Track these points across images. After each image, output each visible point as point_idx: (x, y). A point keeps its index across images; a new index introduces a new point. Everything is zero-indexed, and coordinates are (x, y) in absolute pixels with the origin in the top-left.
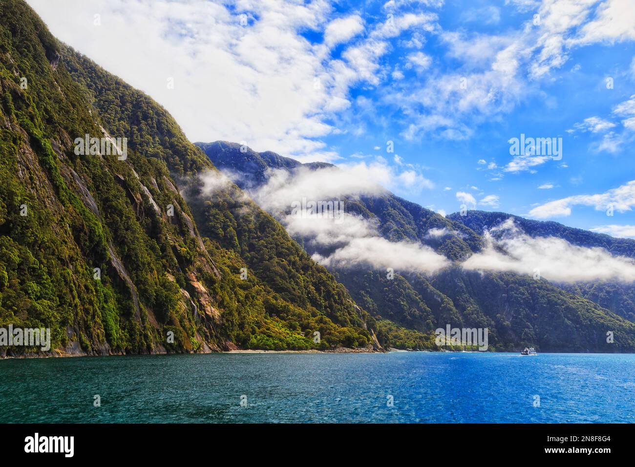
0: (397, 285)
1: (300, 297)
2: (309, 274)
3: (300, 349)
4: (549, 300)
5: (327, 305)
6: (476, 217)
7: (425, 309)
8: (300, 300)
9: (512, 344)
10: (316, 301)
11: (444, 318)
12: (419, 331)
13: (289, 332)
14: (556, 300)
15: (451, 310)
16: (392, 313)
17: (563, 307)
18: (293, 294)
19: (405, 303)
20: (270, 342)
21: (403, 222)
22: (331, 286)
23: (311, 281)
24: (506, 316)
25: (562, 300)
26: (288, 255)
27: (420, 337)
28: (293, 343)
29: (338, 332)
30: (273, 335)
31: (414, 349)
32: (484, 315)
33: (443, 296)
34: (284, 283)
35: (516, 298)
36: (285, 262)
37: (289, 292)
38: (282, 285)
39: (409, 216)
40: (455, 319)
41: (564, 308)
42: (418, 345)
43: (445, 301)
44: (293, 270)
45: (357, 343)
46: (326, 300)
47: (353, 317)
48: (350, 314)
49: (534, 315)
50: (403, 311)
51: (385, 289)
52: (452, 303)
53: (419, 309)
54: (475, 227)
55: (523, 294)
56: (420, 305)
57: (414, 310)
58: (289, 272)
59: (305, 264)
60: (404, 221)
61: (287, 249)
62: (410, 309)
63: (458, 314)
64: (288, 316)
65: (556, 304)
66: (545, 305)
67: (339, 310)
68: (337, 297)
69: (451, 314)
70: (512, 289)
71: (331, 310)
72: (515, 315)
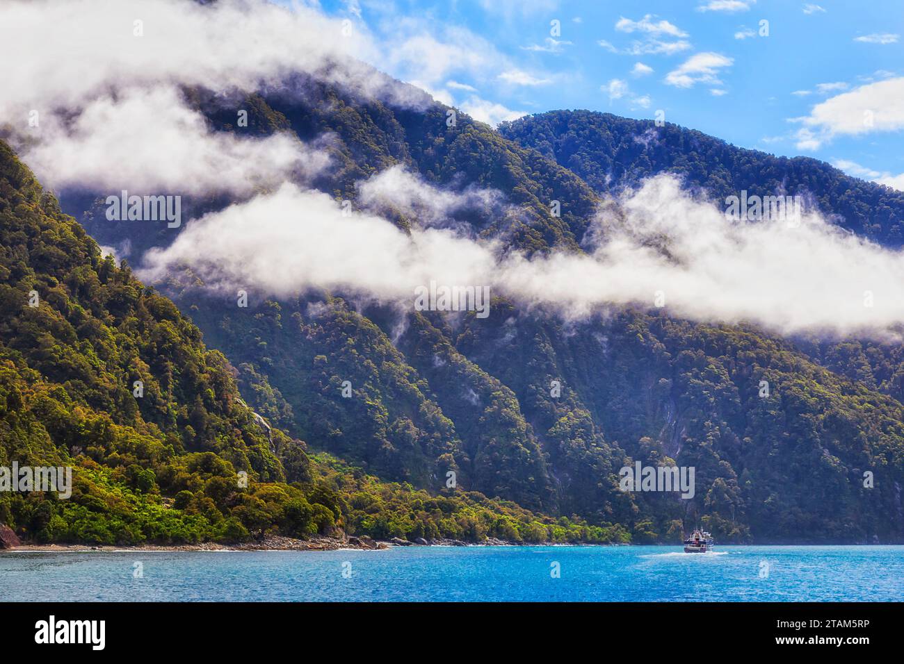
0: (354, 347)
1: (114, 394)
2: (132, 325)
3: (178, 541)
4: (784, 398)
5: (186, 416)
6: (593, 132)
7: (436, 420)
8: (116, 403)
9: (678, 523)
10: (154, 403)
11: (492, 447)
12: (418, 485)
13: (134, 497)
14: (804, 396)
15: (512, 423)
16: (338, 431)
17: (822, 417)
18: (96, 386)
19: (378, 402)
20: (101, 525)
21: (374, 146)
22: (194, 359)
23: (138, 345)
24: (666, 441)
25: (821, 397)
26: (67, 265)
27: (426, 504)
28: (158, 529)
29: (261, 497)
30: (105, 505)
31: (414, 537)
32: (604, 437)
33: (491, 381)
34: (68, 353)
35: (696, 391)
36: (61, 289)
37: (86, 379)
38: (62, 358)
39: (392, 126)
40: (523, 449)
41: (824, 421)
42: (423, 527)
43: (495, 398)
44: (84, 312)
45: (313, 527)
46: (181, 401)
47: (256, 450)
48: (249, 442)
49: (741, 439)
50: (370, 425)
51: (319, 357)
52: (515, 403)
53: (419, 419)
54: (588, 165)
55: (717, 379)
56: (423, 407)
57: (402, 423)
58: (75, 319)
59: (118, 294)
60: (378, 143)
61: (61, 245)
62: (391, 420)
63: (531, 436)
64: (108, 452)
65: (804, 407)
66: (773, 412)
67: (218, 429)
68: (212, 393)
69: (513, 436)
70: (688, 364)
71: (198, 430)
72: (690, 440)
